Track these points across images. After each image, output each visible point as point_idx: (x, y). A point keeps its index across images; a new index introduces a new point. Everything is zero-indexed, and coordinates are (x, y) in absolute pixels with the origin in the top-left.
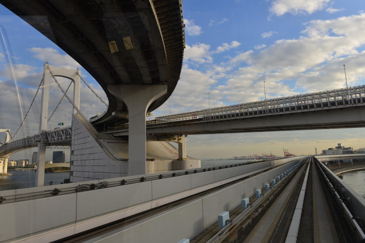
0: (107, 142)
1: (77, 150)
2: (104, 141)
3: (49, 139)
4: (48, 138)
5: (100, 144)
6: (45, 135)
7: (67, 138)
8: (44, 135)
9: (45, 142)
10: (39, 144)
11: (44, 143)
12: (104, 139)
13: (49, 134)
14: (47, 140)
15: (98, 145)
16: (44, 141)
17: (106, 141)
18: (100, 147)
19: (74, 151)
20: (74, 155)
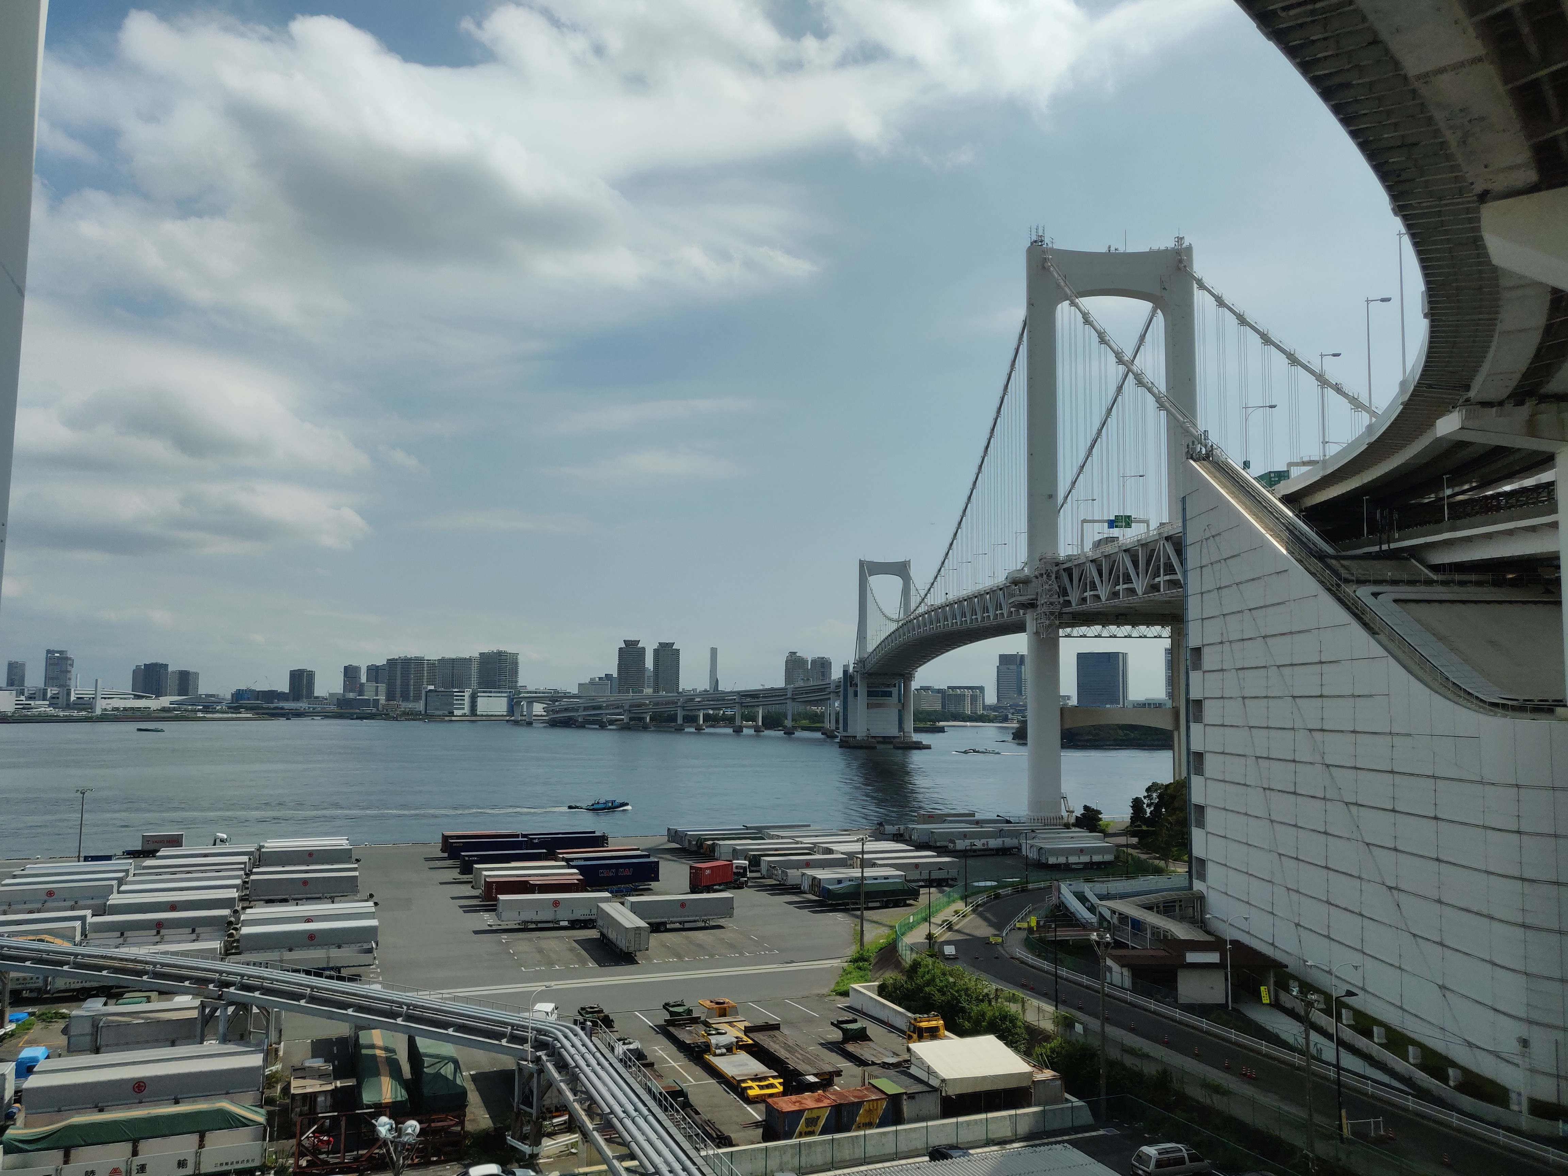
0: (1395, 601)
1: (1222, 643)
2: (1375, 595)
3: (1074, 597)
4: (1065, 593)
5: (1358, 613)
6: (1053, 576)
7: (1155, 588)
8: (1048, 576)
9: (1057, 609)
10: (1030, 619)
11: (1052, 613)
12: (1377, 582)
13: (1069, 571)
14: (1061, 600)
15: (1343, 616)
16: (1052, 604)
17: (1390, 593)
18: (1356, 628)
19: (1206, 651)
20: (1204, 672)
